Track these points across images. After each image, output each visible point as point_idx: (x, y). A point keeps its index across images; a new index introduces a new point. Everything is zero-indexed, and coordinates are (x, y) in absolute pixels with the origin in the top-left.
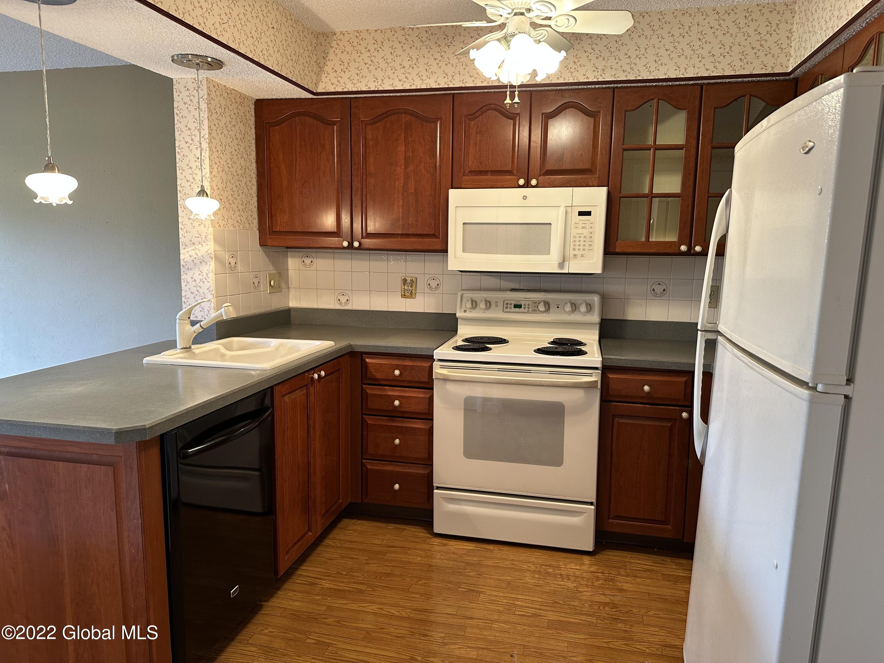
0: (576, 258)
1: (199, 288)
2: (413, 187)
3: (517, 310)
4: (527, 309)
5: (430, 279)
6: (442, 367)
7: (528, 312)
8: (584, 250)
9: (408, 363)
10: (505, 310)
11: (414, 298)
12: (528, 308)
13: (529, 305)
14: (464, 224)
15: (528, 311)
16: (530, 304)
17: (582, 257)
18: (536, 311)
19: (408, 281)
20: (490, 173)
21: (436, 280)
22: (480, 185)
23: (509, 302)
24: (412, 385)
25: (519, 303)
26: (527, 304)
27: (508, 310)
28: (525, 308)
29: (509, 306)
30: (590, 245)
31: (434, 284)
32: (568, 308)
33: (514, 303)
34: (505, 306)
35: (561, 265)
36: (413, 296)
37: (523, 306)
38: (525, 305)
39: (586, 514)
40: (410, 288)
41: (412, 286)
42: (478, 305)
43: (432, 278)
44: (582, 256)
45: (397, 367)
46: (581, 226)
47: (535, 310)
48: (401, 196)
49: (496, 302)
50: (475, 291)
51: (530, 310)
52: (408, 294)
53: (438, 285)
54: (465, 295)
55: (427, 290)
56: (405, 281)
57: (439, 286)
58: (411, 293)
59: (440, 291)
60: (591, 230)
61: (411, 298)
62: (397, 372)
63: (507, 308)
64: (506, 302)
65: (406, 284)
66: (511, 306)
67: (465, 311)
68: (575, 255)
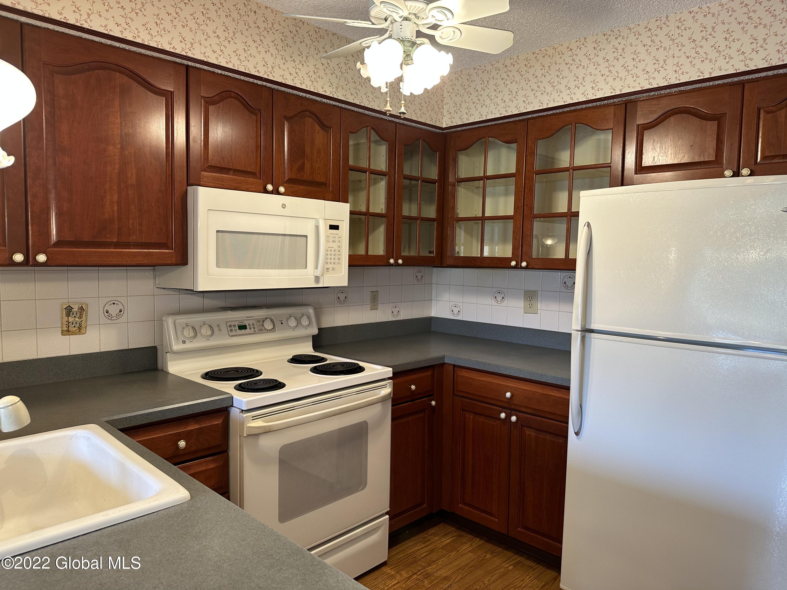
0: (328, 272)
2: (134, 177)
3: (243, 331)
4: (252, 330)
5: (109, 304)
6: (255, 418)
7: (255, 333)
8: (334, 263)
9: (193, 427)
10: (231, 334)
11: (84, 334)
12: (254, 328)
13: (253, 324)
14: (218, 231)
15: (255, 331)
16: (255, 324)
17: (333, 271)
18: (262, 330)
19: (76, 309)
20: (232, 172)
21: (117, 304)
22: (223, 185)
23: (232, 324)
24: (199, 455)
25: (243, 324)
26: (251, 324)
27: (234, 333)
28: (250, 328)
29: (233, 328)
30: (339, 259)
31: (114, 310)
32: (293, 323)
33: (237, 323)
34: (229, 329)
35: (317, 279)
36: (83, 331)
37: (248, 327)
38: (249, 325)
39: (383, 526)
40: (77, 319)
41: (80, 317)
42: (198, 332)
43: (112, 302)
44: (333, 268)
45: (180, 437)
46: (332, 239)
47: (261, 330)
48: (115, 187)
49: (218, 326)
51: (256, 329)
52: (74, 329)
53: (120, 311)
54: (177, 321)
55: (103, 320)
56: (69, 310)
57: (122, 313)
58: (80, 328)
59: (124, 319)
60: (339, 244)
61: (79, 334)
62: (182, 444)
63: (231, 330)
64: (228, 324)
65: (71, 313)
66: (235, 328)
67: (184, 342)
68: (328, 269)
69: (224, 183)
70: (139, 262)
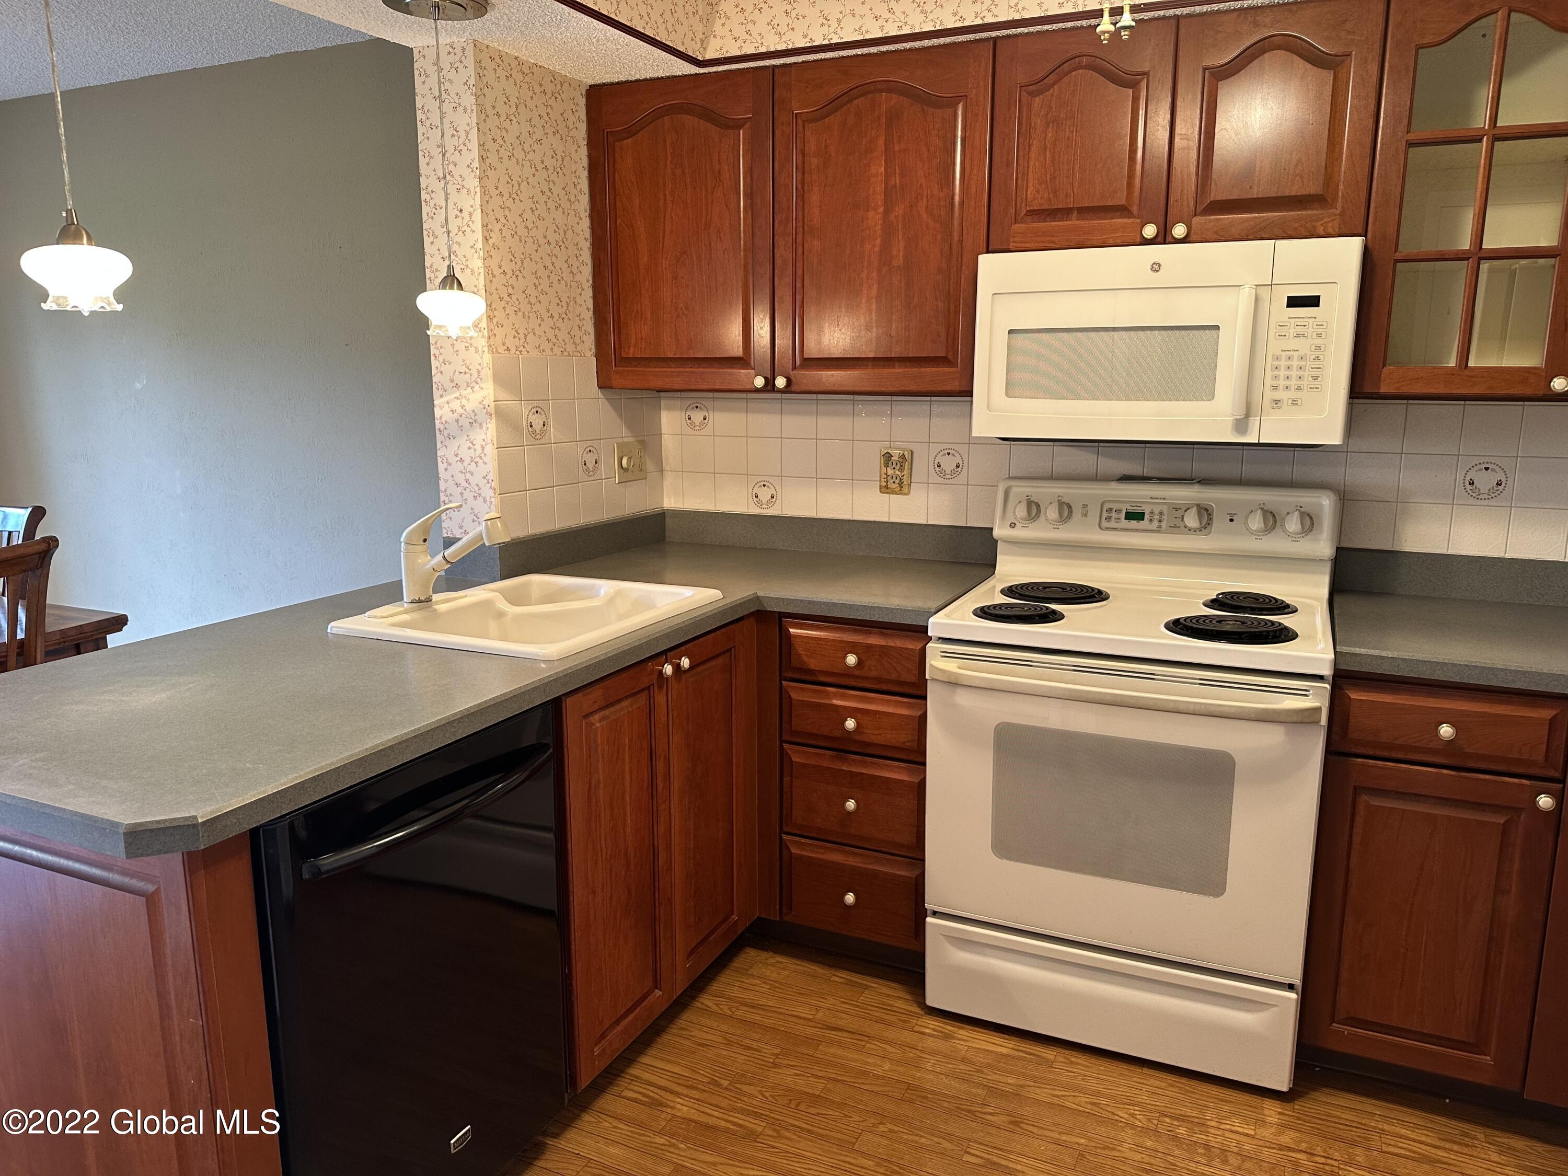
0: (1279, 408)
1: (468, 476)
2: (901, 254)
3: (1133, 524)
4: (1155, 524)
5: (942, 453)
6: (947, 655)
7: (1159, 530)
8: (1299, 388)
9: (875, 640)
10: (1105, 524)
11: (905, 494)
12: (1160, 521)
13: (1161, 513)
14: (1011, 332)
15: (1160, 527)
16: (1165, 512)
17: (1294, 407)
18: (1177, 527)
19: (895, 458)
20: (1075, 214)
21: (953, 455)
22: (1052, 242)
23: (1115, 506)
24: (885, 687)
25: (1138, 510)
26: (1157, 512)
27: (1113, 524)
28: (1151, 520)
29: (1114, 515)
30: (1316, 378)
31: (948, 464)
32: (1256, 522)
33: (1124, 508)
34: (1105, 515)
35: (1241, 425)
36: (905, 490)
37: (1147, 517)
38: (1152, 513)
39: (1274, 1009)
40: (897, 472)
41: (901, 470)
42: (1042, 513)
43: (946, 452)
44: (1294, 402)
45: (852, 648)
46: (1293, 331)
47: (1175, 526)
48: (875, 275)
49: (1085, 506)
50: (1040, 481)
51: (1164, 525)
52: (894, 486)
53: (958, 466)
54: (1014, 491)
55: (935, 478)
56: (888, 457)
57: (959, 469)
58: (901, 484)
59: (962, 479)
60: (1318, 342)
61: (900, 494)
62: (851, 659)
63: (1109, 519)
64: (1106, 506)
65: (890, 463)
66: (1117, 516)
67: (1013, 525)
68: (1277, 402)
69: (1054, 239)
70: (903, 388)
